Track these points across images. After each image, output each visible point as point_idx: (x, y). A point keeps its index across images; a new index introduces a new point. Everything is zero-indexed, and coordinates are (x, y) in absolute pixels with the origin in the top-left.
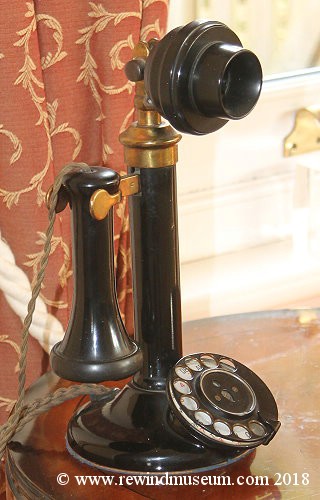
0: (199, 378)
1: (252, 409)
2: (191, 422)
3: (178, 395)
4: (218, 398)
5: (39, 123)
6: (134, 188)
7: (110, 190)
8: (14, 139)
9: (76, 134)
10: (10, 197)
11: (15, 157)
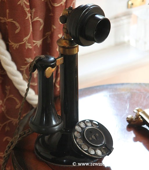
0: (84, 131)
1: (103, 143)
2: (80, 148)
3: (76, 138)
4: (91, 139)
5: (27, 18)
6: (62, 62)
7: (53, 67)
8: (17, 24)
9: (41, 21)
10: (15, 46)
11: (17, 31)
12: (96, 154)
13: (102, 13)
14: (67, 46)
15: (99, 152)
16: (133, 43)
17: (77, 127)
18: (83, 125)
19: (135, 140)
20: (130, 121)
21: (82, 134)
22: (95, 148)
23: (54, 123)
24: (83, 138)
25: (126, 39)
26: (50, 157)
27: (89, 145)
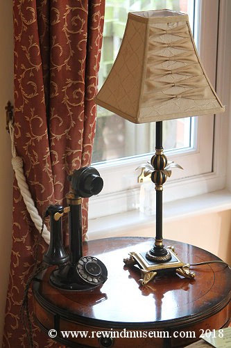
0: (85, 264)
1: (100, 273)
2: (81, 277)
3: (78, 269)
4: (90, 270)
5: (50, 182)
6: (69, 210)
7: (60, 212)
8: (43, 186)
9: (62, 185)
10: (41, 203)
11: (43, 191)
12: (92, 282)
13: (98, 174)
14: (73, 198)
15: (96, 281)
16: (142, 210)
17: (80, 262)
18: (85, 260)
19: (130, 277)
20: (125, 261)
21: (83, 266)
22: (93, 277)
23: (62, 255)
24: (84, 269)
25: (137, 207)
26: (60, 284)
27: (88, 275)
